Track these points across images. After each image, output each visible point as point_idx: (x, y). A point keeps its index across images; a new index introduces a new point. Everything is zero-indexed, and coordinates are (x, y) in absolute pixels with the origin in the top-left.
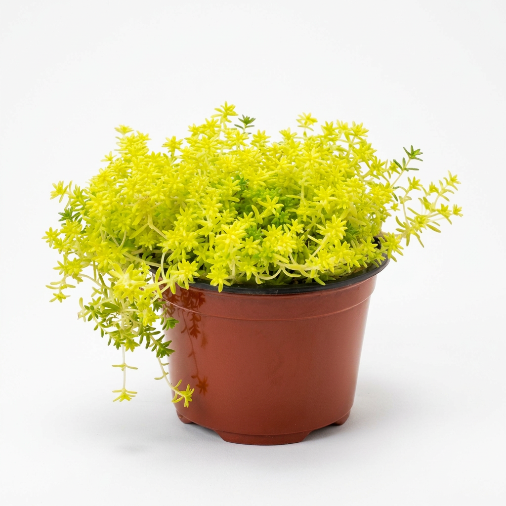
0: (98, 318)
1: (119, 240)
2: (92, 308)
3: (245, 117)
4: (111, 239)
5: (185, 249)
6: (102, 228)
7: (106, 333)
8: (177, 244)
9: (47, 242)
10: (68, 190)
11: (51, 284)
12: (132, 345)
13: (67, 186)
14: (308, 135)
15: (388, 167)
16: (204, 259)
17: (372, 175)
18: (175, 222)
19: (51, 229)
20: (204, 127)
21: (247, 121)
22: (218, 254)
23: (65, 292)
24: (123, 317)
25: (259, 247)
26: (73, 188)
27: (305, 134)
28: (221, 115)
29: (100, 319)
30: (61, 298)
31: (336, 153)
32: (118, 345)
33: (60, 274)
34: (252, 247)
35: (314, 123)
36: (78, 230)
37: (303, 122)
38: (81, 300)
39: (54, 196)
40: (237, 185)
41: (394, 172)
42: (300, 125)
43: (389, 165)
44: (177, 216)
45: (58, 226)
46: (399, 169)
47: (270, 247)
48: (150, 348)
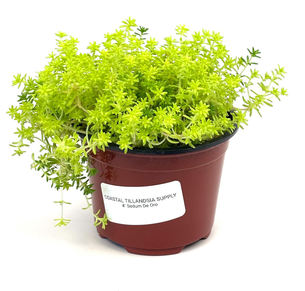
0: (44, 168)
1: (58, 115)
2: (40, 161)
3: (142, 28)
4: (53, 115)
5: (103, 123)
6: (47, 108)
7: (50, 179)
8: (97, 119)
9: (10, 115)
10: (24, 80)
11: (13, 143)
12: (67, 186)
13: (23, 78)
14: (183, 40)
15: (237, 62)
16: (115, 130)
17: (226, 68)
18: (95, 104)
19: (12, 106)
20: (115, 35)
21: (143, 30)
22: (125, 127)
23: (22, 149)
24: (61, 168)
25: (152, 123)
26: (27, 78)
27: (181, 39)
28: (125, 26)
29: (46, 169)
30: (20, 153)
31: (202, 53)
32: (58, 187)
33: (19, 137)
34: (147, 122)
35: (187, 31)
36: (31, 108)
37: (180, 31)
38: (33, 154)
39: (14, 84)
40: (137, 78)
41: (241, 65)
42: (178, 33)
43: (238, 60)
44: (97, 99)
45: (17, 105)
46: (244, 63)
47: (159, 123)
48: (79, 189)
